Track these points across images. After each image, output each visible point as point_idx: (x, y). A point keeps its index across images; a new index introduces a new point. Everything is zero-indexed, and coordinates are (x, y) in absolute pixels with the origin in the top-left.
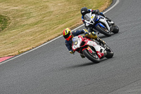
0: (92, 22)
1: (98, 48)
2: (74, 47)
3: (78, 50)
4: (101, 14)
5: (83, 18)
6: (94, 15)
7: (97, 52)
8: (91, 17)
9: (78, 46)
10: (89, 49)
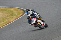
0: (31, 14)
1: (42, 23)
2: (33, 23)
3: (34, 24)
4: (34, 11)
5: (27, 13)
6: (32, 12)
7: (42, 25)
8: (31, 12)
9: (34, 22)
10: (39, 23)
